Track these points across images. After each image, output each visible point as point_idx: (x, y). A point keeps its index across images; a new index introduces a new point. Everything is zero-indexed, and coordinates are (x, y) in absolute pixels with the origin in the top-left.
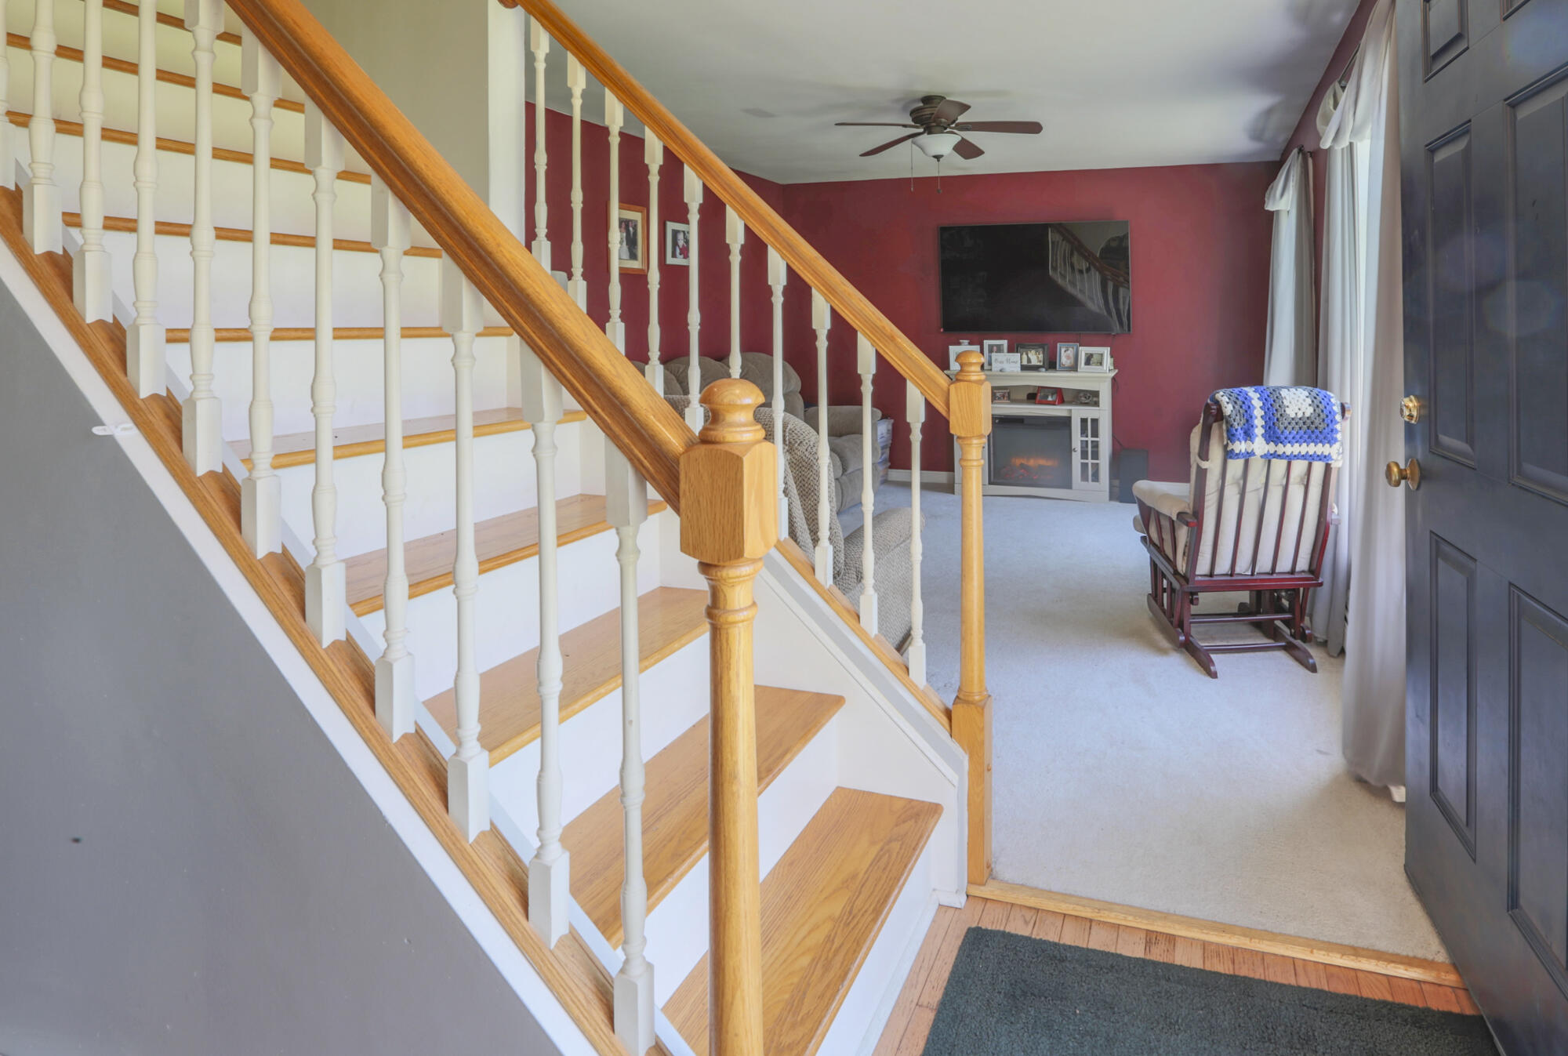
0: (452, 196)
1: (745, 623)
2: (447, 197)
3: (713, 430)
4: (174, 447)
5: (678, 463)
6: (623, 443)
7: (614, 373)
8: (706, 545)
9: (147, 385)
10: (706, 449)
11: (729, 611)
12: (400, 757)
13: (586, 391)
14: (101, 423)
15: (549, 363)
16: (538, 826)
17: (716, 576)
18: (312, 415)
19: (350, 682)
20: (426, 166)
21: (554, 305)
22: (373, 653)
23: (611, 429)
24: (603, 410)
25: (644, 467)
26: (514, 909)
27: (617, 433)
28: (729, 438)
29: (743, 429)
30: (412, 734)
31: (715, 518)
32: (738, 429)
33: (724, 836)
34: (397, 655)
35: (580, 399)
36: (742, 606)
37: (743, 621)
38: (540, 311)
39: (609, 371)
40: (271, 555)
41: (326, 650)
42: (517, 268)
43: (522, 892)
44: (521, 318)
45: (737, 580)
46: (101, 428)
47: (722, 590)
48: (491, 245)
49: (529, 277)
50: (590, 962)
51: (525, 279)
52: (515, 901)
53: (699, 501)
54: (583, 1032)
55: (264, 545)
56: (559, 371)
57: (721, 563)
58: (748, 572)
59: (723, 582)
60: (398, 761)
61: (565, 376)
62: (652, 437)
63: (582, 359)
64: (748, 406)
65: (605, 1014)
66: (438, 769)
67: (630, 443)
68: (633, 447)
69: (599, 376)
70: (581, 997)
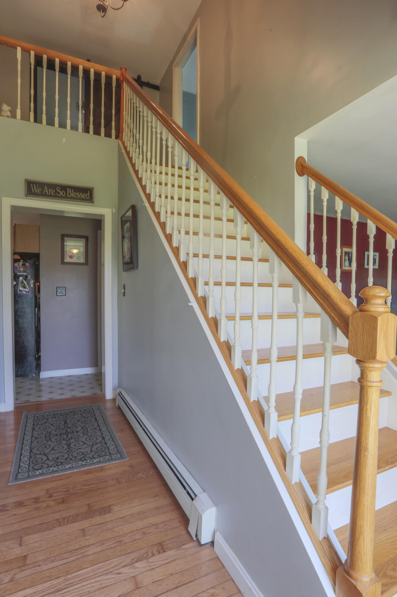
0: (272, 228)
1: (376, 388)
2: (271, 229)
3: (365, 306)
4: (205, 310)
5: (349, 319)
6: (328, 311)
7: (325, 285)
8: (359, 352)
9: (200, 294)
10: (361, 314)
11: (368, 381)
12: (252, 406)
13: (315, 292)
14: (191, 303)
15: (302, 282)
16: (291, 442)
17: (363, 365)
18: (234, 301)
19: (241, 381)
20: (265, 220)
21: (304, 261)
22: (247, 374)
23: (323, 306)
24: (320, 299)
25: (335, 320)
26: (281, 466)
27: (325, 307)
28: (372, 309)
29: (379, 306)
30: (256, 401)
31: (364, 342)
32: (376, 306)
33: (360, 471)
34: (253, 375)
35: (312, 295)
36: (375, 381)
37: (375, 387)
38: (299, 263)
39: (323, 284)
40: (224, 341)
41: (235, 370)
42: (292, 249)
43: (285, 462)
44: (293, 267)
45: (373, 369)
46: (190, 303)
47: (366, 372)
48: (284, 243)
49: (296, 252)
50: (305, 496)
51: (294, 253)
52: (282, 463)
53: (357, 334)
54: (301, 517)
55: (223, 339)
56: (305, 284)
57: (365, 361)
58: (378, 367)
59: (366, 369)
60: (251, 407)
61: (307, 287)
62: (339, 308)
63: (313, 280)
64: (382, 296)
65: (309, 516)
66: (262, 412)
67: (330, 311)
68: (331, 313)
69: (319, 286)
70: (300, 505)
